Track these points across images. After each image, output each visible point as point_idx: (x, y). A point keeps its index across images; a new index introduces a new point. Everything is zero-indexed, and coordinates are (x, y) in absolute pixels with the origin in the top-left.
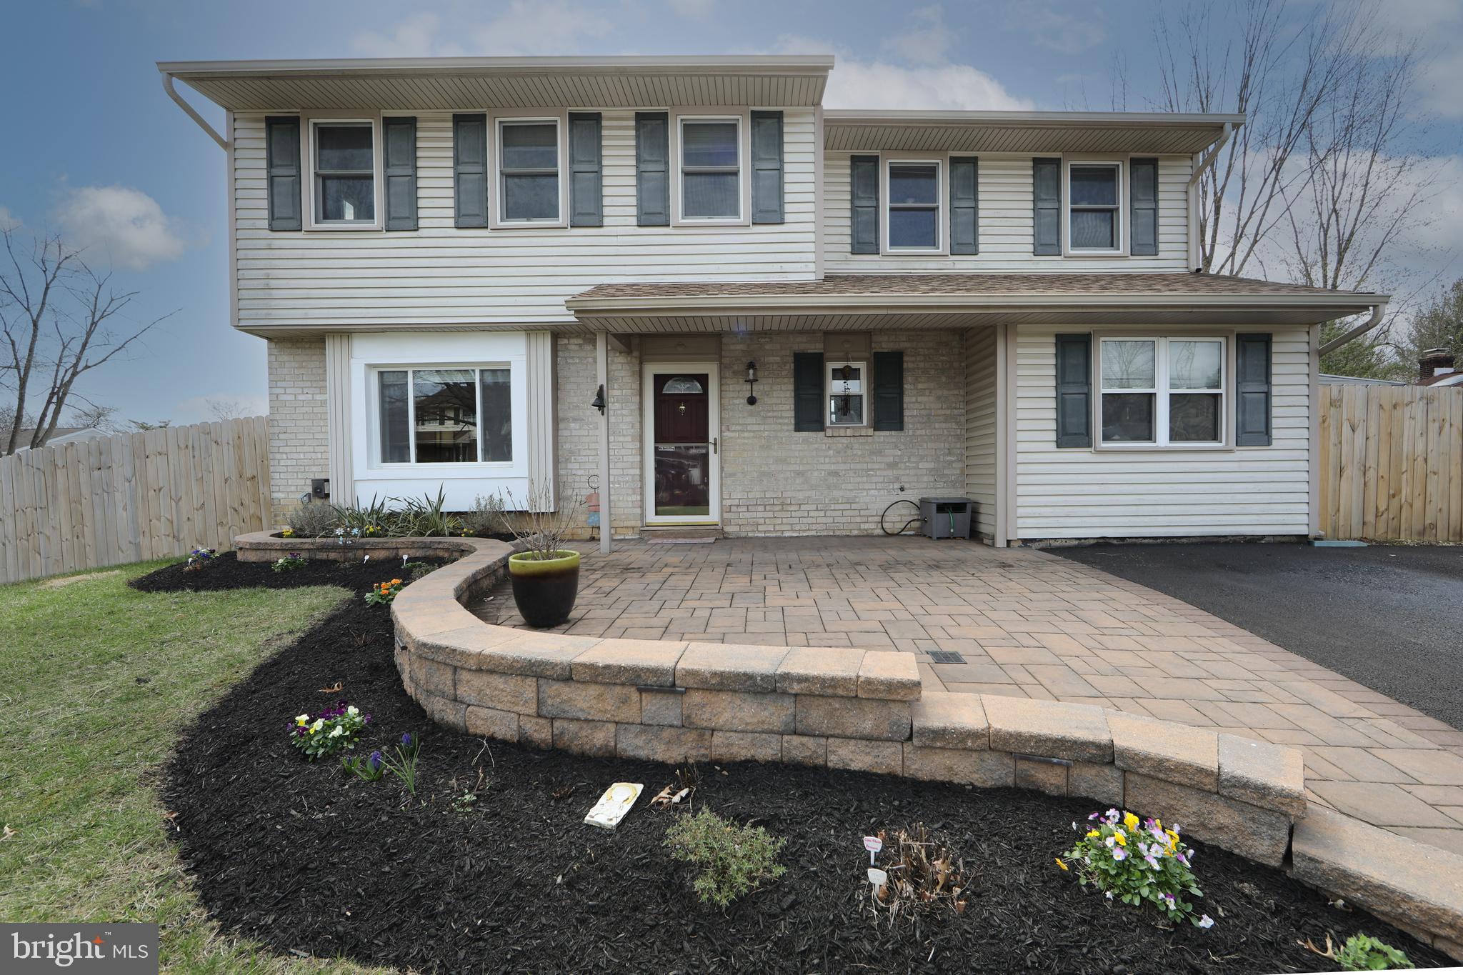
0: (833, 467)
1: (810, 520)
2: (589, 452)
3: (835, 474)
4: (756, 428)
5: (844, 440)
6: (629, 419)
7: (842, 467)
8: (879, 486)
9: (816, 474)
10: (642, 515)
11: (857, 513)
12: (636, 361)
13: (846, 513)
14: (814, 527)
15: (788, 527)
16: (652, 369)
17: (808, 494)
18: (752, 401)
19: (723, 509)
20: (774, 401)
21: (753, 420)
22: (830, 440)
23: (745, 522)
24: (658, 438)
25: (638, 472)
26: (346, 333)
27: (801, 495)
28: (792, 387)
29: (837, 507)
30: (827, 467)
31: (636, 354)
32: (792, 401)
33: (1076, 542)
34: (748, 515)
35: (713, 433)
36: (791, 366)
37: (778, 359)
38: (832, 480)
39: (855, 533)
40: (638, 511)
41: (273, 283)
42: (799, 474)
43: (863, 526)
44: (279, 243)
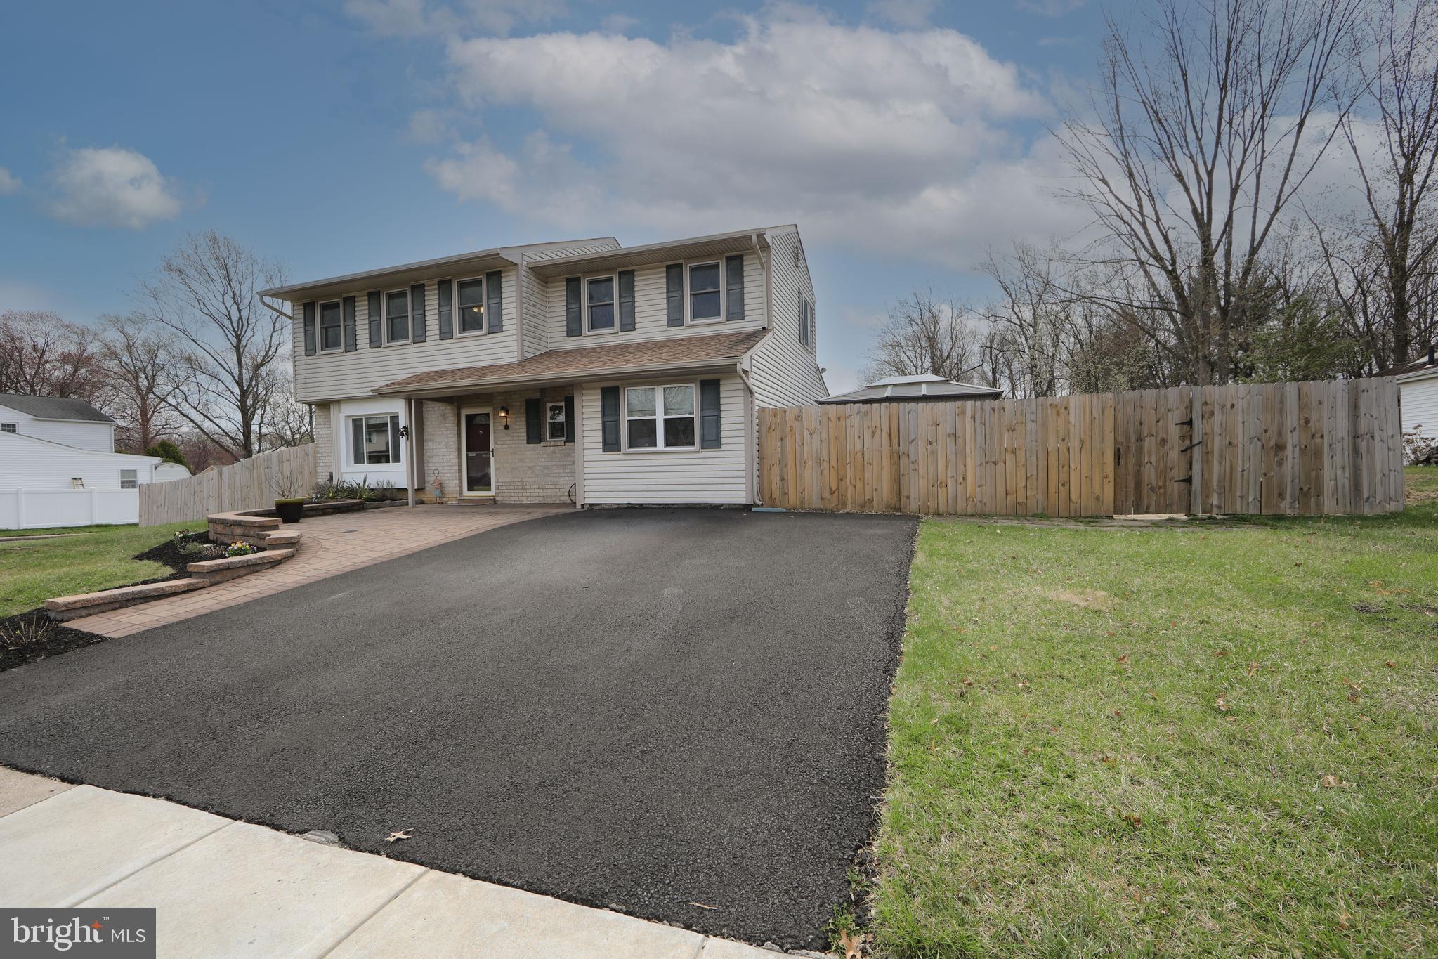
0: (546, 464)
1: (535, 494)
2: (438, 457)
3: (547, 468)
4: (509, 442)
5: (551, 448)
6: (453, 439)
7: (550, 464)
8: (569, 475)
9: (538, 468)
10: (461, 491)
11: (558, 490)
12: (455, 408)
13: (553, 490)
14: (537, 498)
15: (525, 498)
16: (465, 412)
17: (534, 479)
18: (507, 427)
19: (497, 488)
20: (518, 427)
21: (507, 438)
22: (544, 448)
23: (504, 495)
24: (468, 450)
25: (457, 467)
26: (337, 402)
27: (531, 480)
28: (525, 419)
29: (549, 487)
30: (543, 464)
31: (455, 404)
32: (525, 427)
33: (616, 506)
34: (507, 491)
35: (492, 446)
36: (524, 407)
37: (519, 403)
38: (546, 471)
39: (557, 502)
40: (458, 489)
41: (308, 381)
42: (530, 468)
43: (562, 498)
44: (308, 362)
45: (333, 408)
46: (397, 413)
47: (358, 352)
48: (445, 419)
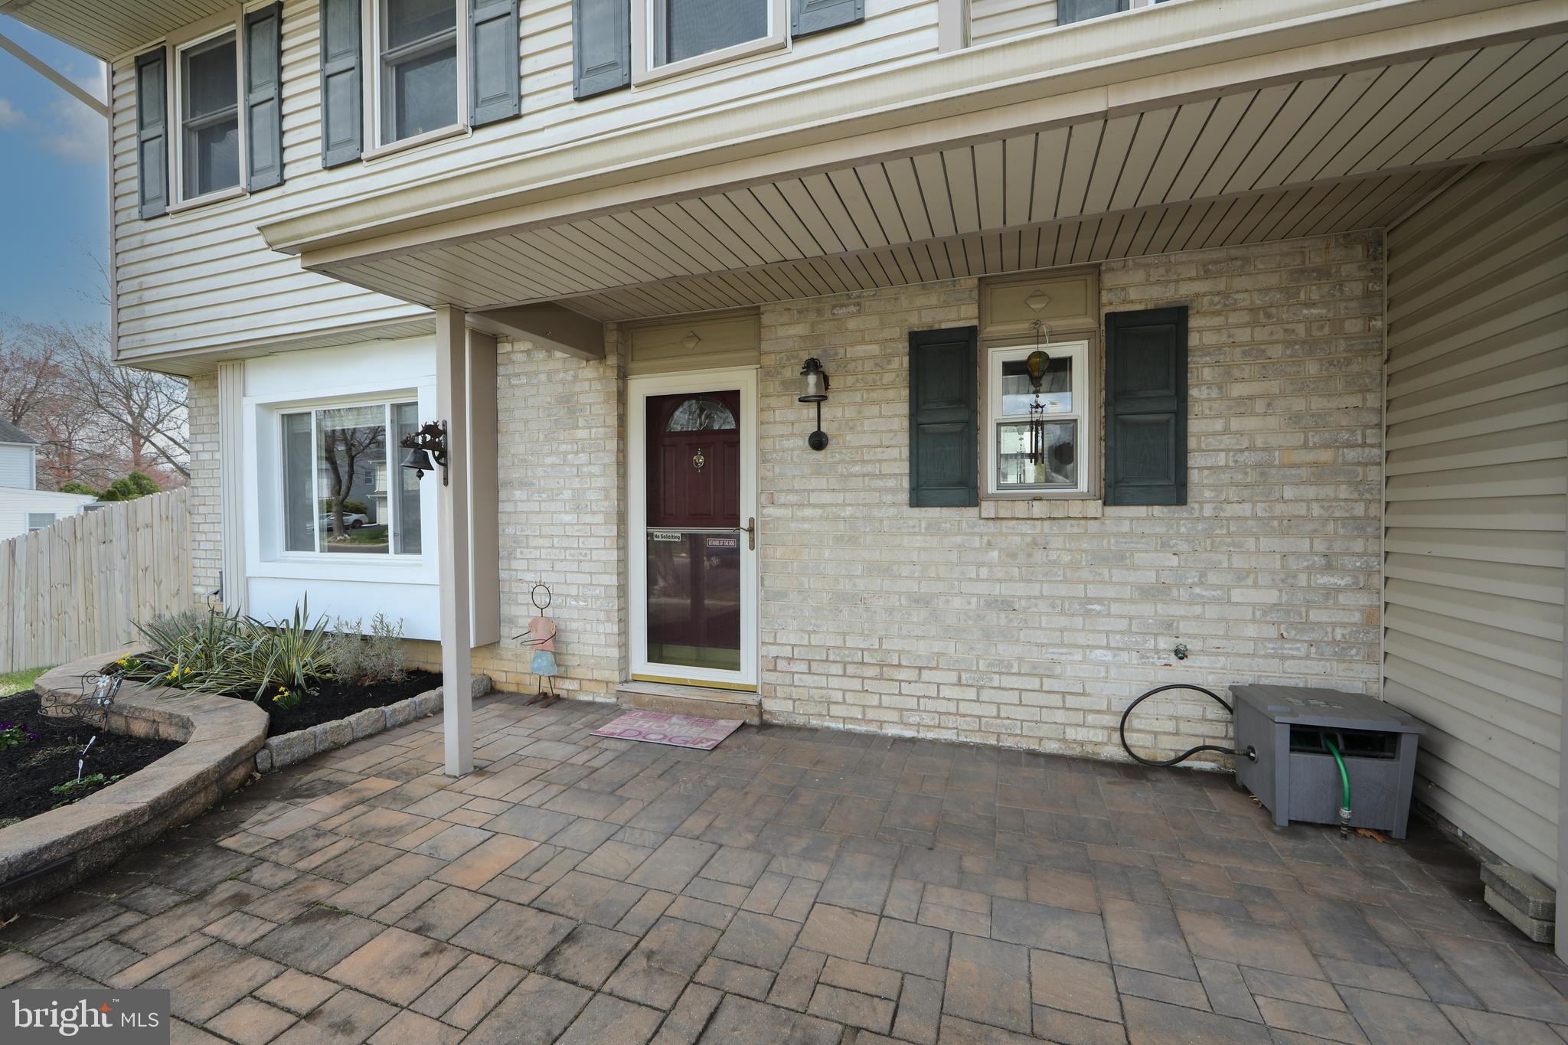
0: (997, 590)
1: (942, 706)
2: (540, 542)
3: (1005, 605)
4: (827, 498)
5: (1026, 527)
6: (600, 482)
7: (1020, 589)
8: (1116, 640)
9: (957, 602)
10: (624, 660)
11: (1056, 700)
12: (612, 374)
13: (1028, 698)
14: (951, 721)
15: (894, 716)
16: (644, 386)
17: (937, 646)
18: (818, 441)
19: (771, 665)
20: (866, 440)
21: (823, 483)
22: (991, 527)
23: (802, 693)
24: (654, 518)
25: (613, 580)
27: (923, 648)
28: (904, 408)
29: (1007, 681)
30: (983, 588)
31: (612, 360)
32: (904, 439)
34: (809, 680)
35: (748, 509)
36: (901, 363)
37: (874, 349)
38: (996, 619)
39: (1051, 747)
40: (615, 653)
41: (148, 295)
42: (919, 600)
43: (1071, 734)
44: (150, 238)
45: (227, 381)
46: (414, 391)
47: (289, 188)
48: (572, 412)
